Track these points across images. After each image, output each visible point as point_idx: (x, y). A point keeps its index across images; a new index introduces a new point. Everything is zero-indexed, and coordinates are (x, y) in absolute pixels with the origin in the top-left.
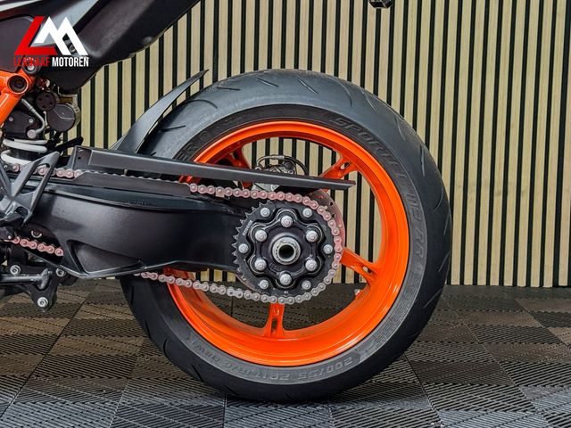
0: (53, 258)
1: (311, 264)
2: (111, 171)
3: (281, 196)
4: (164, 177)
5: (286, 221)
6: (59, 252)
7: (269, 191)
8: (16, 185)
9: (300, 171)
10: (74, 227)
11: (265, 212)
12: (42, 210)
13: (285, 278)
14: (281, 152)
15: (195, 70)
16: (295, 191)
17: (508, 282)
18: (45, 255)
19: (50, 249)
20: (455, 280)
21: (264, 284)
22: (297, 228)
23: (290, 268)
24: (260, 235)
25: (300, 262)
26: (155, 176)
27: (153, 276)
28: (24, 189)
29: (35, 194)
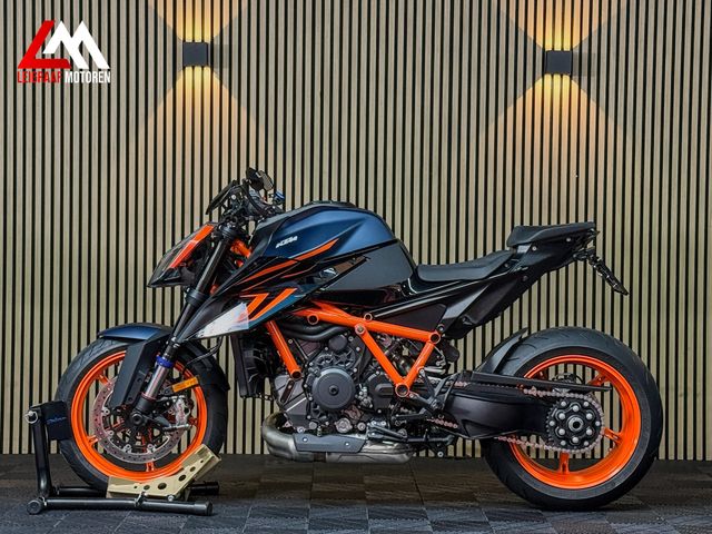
0: (452, 429)
1: (589, 432)
2: (482, 383)
3: (572, 395)
4: (509, 385)
5: (576, 408)
6: (455, 426)
7: (564, 393)
8: (437, 390)
9: (578, 381)
10: (466, 412)
11: (563, 404)
12: (449, 403)
13: (575, 439)
14: (566, 371)
15: (525, 325)
16: (580, 392)
17: (690, 457)
18: (447, 427)
19: (450, 425)
20: (662, 456)
21: (563, 443)
22: (581, 413)
23: (577, 434)
24: (562, 416)
25: (584, 431)
26: (504, 385)
27: (504, 439)
28: (440, 393)
29: (446, 395)
